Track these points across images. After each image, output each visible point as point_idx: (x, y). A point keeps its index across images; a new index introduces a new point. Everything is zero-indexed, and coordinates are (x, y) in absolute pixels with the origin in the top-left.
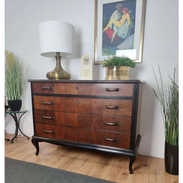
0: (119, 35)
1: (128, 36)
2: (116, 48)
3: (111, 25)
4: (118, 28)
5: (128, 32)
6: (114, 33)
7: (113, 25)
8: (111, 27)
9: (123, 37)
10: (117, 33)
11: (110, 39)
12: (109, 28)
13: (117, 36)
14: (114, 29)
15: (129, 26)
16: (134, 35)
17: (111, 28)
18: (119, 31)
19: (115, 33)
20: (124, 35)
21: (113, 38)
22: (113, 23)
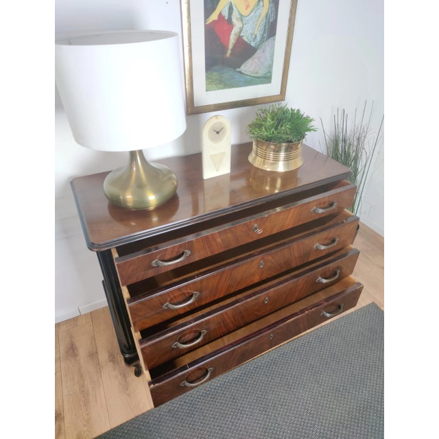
0: (245, 38)
1: (262, 41)
2: (238, 70)
3: (227, 8)
4: (241, 17)
5: (264, 32)
6: (233, 33)
7: (231, 9)
8: (226, 14)
9: (253, 44)
10: (240, 32)
11: (225, 48)
12: (220, 15)
13: (240, 40)
14: (234, 20)
15: (266, 16)
16: (274, 40)
17: (226, 18)
18: (245, 26)
19: (235, 31)
20: (256, 37)
21: (231, 46)
22: (231, 3)
